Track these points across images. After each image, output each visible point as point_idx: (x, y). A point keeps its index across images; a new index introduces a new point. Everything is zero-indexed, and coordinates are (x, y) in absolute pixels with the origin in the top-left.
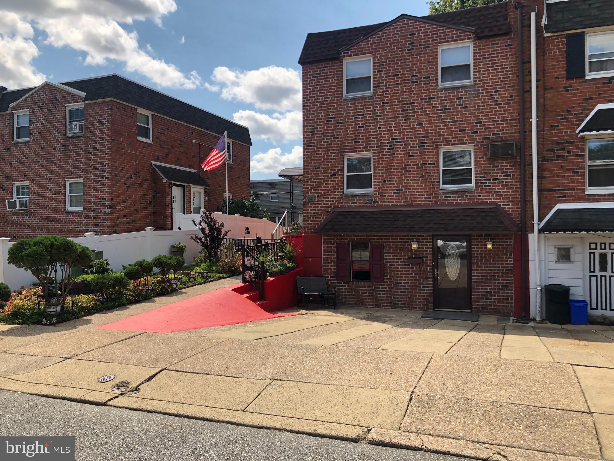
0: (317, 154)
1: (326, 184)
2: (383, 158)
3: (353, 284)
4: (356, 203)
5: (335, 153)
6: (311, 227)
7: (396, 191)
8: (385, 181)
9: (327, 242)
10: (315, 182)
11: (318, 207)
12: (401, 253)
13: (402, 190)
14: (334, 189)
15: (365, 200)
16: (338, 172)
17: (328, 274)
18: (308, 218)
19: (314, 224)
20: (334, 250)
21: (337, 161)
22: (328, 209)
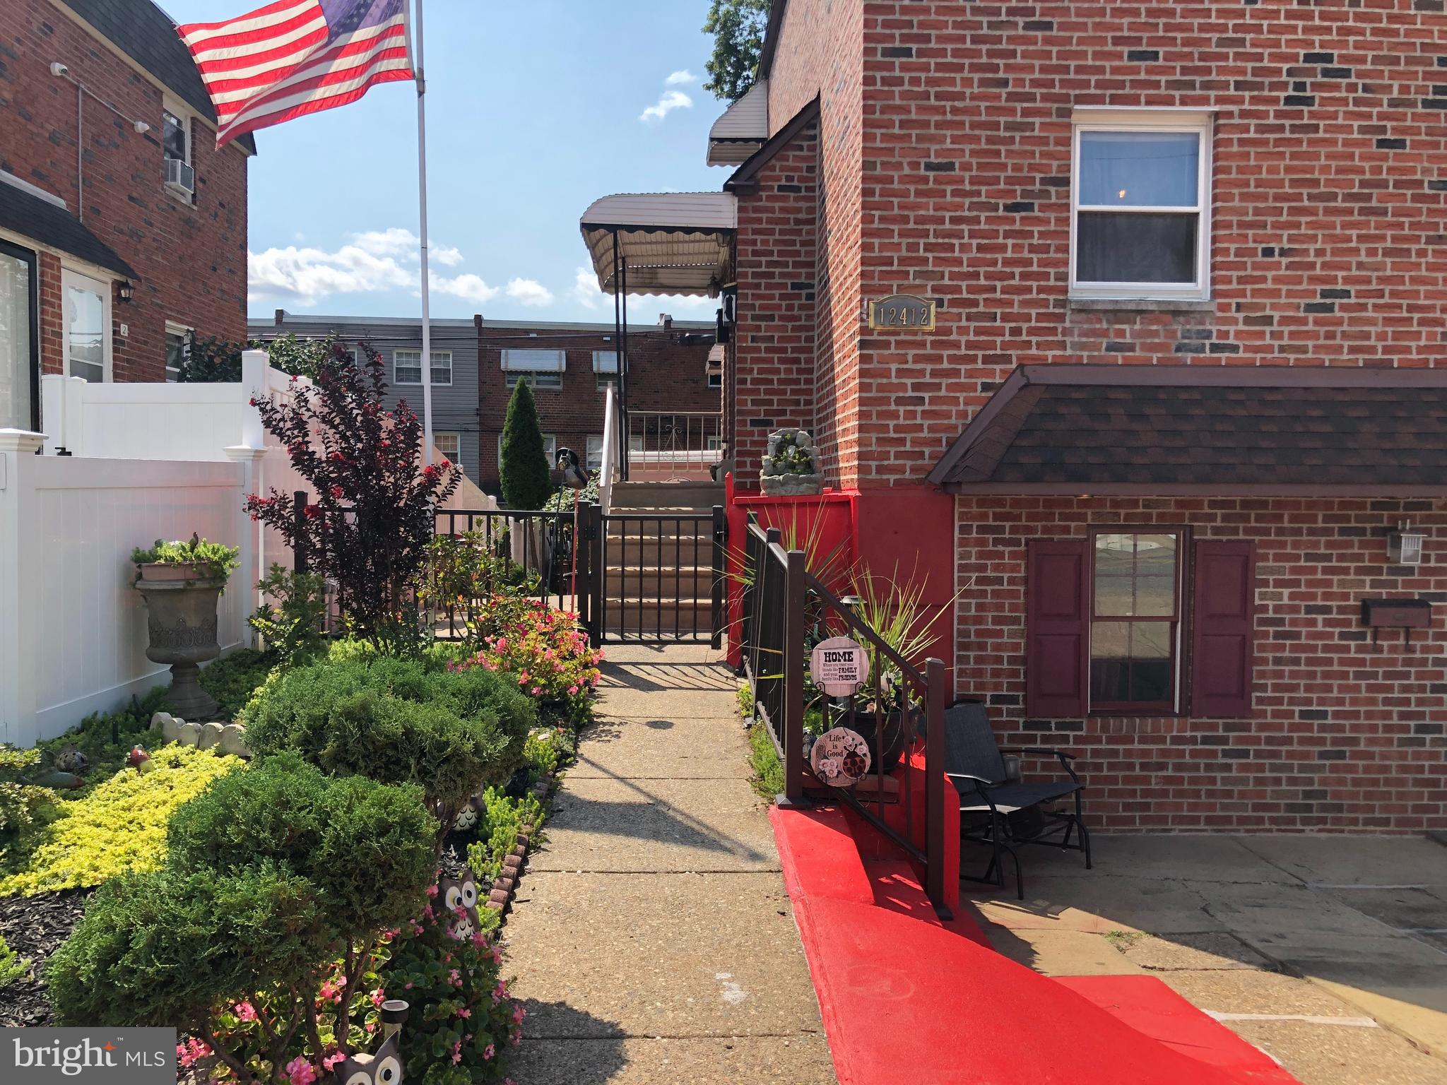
0: (939, 96)
1: (980, 248)
2: (1265, 142)
3: (1105, 728)
4: (1131, 348)
5: (1031, 97)
6: (898, 455)
7: (1318, 300)
8: (1268, 252)
9: (982, 529)
10: (926, 234)
11: (939, 359)
12: (1328, 583)
13: (1346, 294)
14: (1024, 276)
15: (1172, 334)
16: (1046, 194)
17: (980, 686)
18: (881, 415)
19: (915, 442)
20: (1015, 568)
21: (1043, 141)
22: (992, 373)
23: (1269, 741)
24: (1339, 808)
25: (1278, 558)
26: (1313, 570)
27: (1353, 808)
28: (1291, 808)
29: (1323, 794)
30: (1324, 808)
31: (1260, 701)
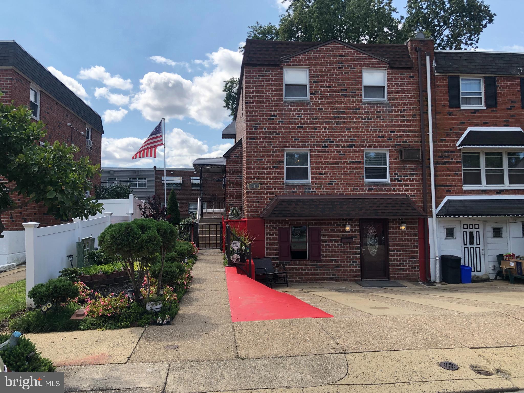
0: (260, 147)
1: (268, 174)
2: (319, 155)
3: (294, 263)
4: (296, 192)
5: (277, 147)
6: (254, 212)
7: (330, 183)
8: (321, 174)
9: (270, 226)
10: (258, 172)
11: (261, 194)
12: (335, 235)
13: (335, 182)
14: (276, 179)
15: (304, 189)
16: (280, 164)
17: (270, 255)
18: (251, 205)
19: (257, 209)
20: (276, 233)
21: (279, 155)
22: (271, 197)
23: (325, 265)
24: (339, 278)
25: (325, 230)
26: (332, 232)
27: (341, 277)
28: (330, 278)
29: (336, 275)
30: (336, 278)
31: (323, 257)
